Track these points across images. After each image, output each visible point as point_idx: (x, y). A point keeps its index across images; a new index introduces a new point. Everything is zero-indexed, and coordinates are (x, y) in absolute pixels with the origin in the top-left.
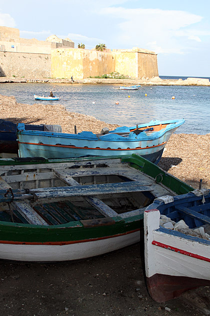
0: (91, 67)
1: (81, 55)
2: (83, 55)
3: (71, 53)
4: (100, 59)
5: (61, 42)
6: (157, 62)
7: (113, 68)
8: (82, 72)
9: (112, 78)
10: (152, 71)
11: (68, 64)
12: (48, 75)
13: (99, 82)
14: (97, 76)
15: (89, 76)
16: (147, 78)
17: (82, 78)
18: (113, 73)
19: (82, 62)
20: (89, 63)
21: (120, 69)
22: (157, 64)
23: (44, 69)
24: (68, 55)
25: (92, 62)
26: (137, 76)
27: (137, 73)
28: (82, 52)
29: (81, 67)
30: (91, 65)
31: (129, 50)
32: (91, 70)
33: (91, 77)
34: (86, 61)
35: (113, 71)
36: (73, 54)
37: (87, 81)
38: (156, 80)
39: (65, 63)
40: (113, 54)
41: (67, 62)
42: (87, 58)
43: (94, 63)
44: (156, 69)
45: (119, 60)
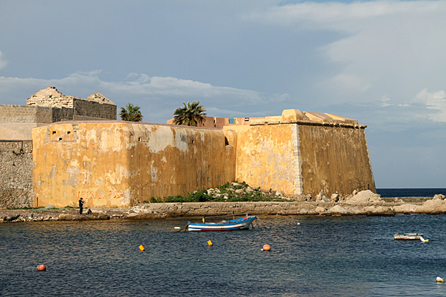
0: (154, 171)
1: (122, 139)
2: (127, 139)
3: (92, 134)
4: (183, 147)
5: (71, 106)
6: (365, 148)
7: (228, 169)
8: (124, 186)
9: (221, 199)
10: (351, 175)
11: (83, 165)
12: (22, 199)
13: (179, 211)
14: (175, 194)
15: (147, 198)
16: (334, 196)
17: (128, 202)
18: (227, 185)
19: (124, 159)
20: (149, 159)
21: (248, 173)
22: (366, 154)
23: (10, 184)
24: (85, 141)
25: (158, 157)
26: (298, 191)
27: (298, 181)
28: (125, 129)
29: (123, 171)
30: (155, 165)
31: (272, 119)
32: (155, 179)
33: (154, 201)
34: (138, 155)
35: (228, 180)
36: (99, 136)
37: (138, 210)
38: (363, 200)
39: (75, 163)
40: (227, 131)
41: (80, 159)
42: (140, 146)
43: (164, 159)
44: (365, 170)
45: (246, 149)
